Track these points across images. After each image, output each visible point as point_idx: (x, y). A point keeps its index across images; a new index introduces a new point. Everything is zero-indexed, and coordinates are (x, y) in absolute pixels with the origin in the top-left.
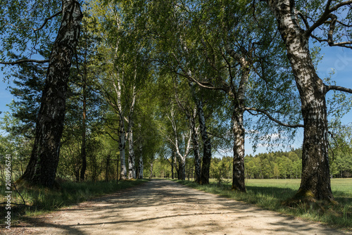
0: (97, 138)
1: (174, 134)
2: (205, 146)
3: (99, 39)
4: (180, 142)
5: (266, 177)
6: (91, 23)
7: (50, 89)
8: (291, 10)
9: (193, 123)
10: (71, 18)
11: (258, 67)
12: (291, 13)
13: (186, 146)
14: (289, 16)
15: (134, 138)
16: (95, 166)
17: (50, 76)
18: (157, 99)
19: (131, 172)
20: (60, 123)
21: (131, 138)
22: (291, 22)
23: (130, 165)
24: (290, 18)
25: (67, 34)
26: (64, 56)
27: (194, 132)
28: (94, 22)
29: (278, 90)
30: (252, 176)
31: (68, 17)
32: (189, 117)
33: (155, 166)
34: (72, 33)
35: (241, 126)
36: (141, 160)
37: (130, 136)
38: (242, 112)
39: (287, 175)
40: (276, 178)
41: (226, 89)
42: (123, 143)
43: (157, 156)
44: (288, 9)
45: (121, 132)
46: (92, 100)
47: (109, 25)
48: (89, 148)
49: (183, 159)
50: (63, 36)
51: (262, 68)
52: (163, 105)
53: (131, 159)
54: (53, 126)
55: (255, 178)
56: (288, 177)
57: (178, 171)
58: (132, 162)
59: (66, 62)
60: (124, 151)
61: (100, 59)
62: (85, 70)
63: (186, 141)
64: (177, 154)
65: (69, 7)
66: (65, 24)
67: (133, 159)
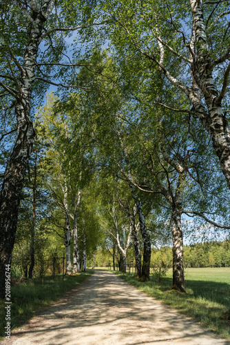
0: (45, 236)
1: (115, 228)
2: (145, 244)
3: (48, 145)
4: (121, 236)
5: (202, 266)
6: (41, 131)
7: (4, 203)
8: (224, 129)
9: (133, 220)
10: (25, 136)
11: (193, 172)
12: (224, 132)
13: (127, 239)
14: (222, 135)
15: (79, 233)
16: (42, 262)
17: (4, 191)
18: (100, 197)
19: (75, 266)
20: (12, 235)
21: (76, 234)
22: (225, 140)
23: (75, 259)
24: (223, 137)
25: (22, 151)
26: (18, 172)
27: (135, 228)
28: (43, 130)
29: (213, 193)
30: (189, 265)
31: (23, 136)
32: (129, 215)
33: (98, 256)
34: (26, 150)
35: (179, 229)
36: (84, 253)
37: (75, 232)
38: (179, 215)
39: (222, 264)
40: (211, 266)
41: (164, 192)
42: (68, 240)
43: (99, 248)
44: (222, 128)
45: (67, 229)
46: (40, 201)
47: (57, 131)
48: (37, 246)
49: (124, 252)
50: (18, 154)
51: (197, 173)
52: (105, 203)
53: (76, 254)
54: (6, 238)
55: (192, 267)
56: (223, 265)
57: (119, 263)
58: (76, 257)
59: (20, 177)
60: (69, 247)
61: (49, 164)
62: (35, 174)
63: (127, 235)
64: (118, 247)
65: (24, 127)
66: (19, 142)
67: (78, 253)
